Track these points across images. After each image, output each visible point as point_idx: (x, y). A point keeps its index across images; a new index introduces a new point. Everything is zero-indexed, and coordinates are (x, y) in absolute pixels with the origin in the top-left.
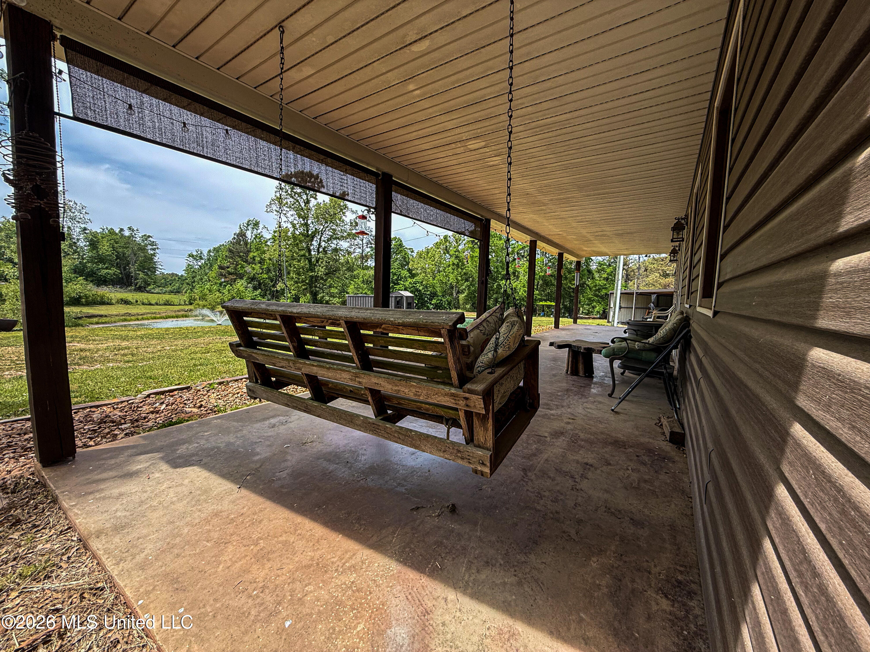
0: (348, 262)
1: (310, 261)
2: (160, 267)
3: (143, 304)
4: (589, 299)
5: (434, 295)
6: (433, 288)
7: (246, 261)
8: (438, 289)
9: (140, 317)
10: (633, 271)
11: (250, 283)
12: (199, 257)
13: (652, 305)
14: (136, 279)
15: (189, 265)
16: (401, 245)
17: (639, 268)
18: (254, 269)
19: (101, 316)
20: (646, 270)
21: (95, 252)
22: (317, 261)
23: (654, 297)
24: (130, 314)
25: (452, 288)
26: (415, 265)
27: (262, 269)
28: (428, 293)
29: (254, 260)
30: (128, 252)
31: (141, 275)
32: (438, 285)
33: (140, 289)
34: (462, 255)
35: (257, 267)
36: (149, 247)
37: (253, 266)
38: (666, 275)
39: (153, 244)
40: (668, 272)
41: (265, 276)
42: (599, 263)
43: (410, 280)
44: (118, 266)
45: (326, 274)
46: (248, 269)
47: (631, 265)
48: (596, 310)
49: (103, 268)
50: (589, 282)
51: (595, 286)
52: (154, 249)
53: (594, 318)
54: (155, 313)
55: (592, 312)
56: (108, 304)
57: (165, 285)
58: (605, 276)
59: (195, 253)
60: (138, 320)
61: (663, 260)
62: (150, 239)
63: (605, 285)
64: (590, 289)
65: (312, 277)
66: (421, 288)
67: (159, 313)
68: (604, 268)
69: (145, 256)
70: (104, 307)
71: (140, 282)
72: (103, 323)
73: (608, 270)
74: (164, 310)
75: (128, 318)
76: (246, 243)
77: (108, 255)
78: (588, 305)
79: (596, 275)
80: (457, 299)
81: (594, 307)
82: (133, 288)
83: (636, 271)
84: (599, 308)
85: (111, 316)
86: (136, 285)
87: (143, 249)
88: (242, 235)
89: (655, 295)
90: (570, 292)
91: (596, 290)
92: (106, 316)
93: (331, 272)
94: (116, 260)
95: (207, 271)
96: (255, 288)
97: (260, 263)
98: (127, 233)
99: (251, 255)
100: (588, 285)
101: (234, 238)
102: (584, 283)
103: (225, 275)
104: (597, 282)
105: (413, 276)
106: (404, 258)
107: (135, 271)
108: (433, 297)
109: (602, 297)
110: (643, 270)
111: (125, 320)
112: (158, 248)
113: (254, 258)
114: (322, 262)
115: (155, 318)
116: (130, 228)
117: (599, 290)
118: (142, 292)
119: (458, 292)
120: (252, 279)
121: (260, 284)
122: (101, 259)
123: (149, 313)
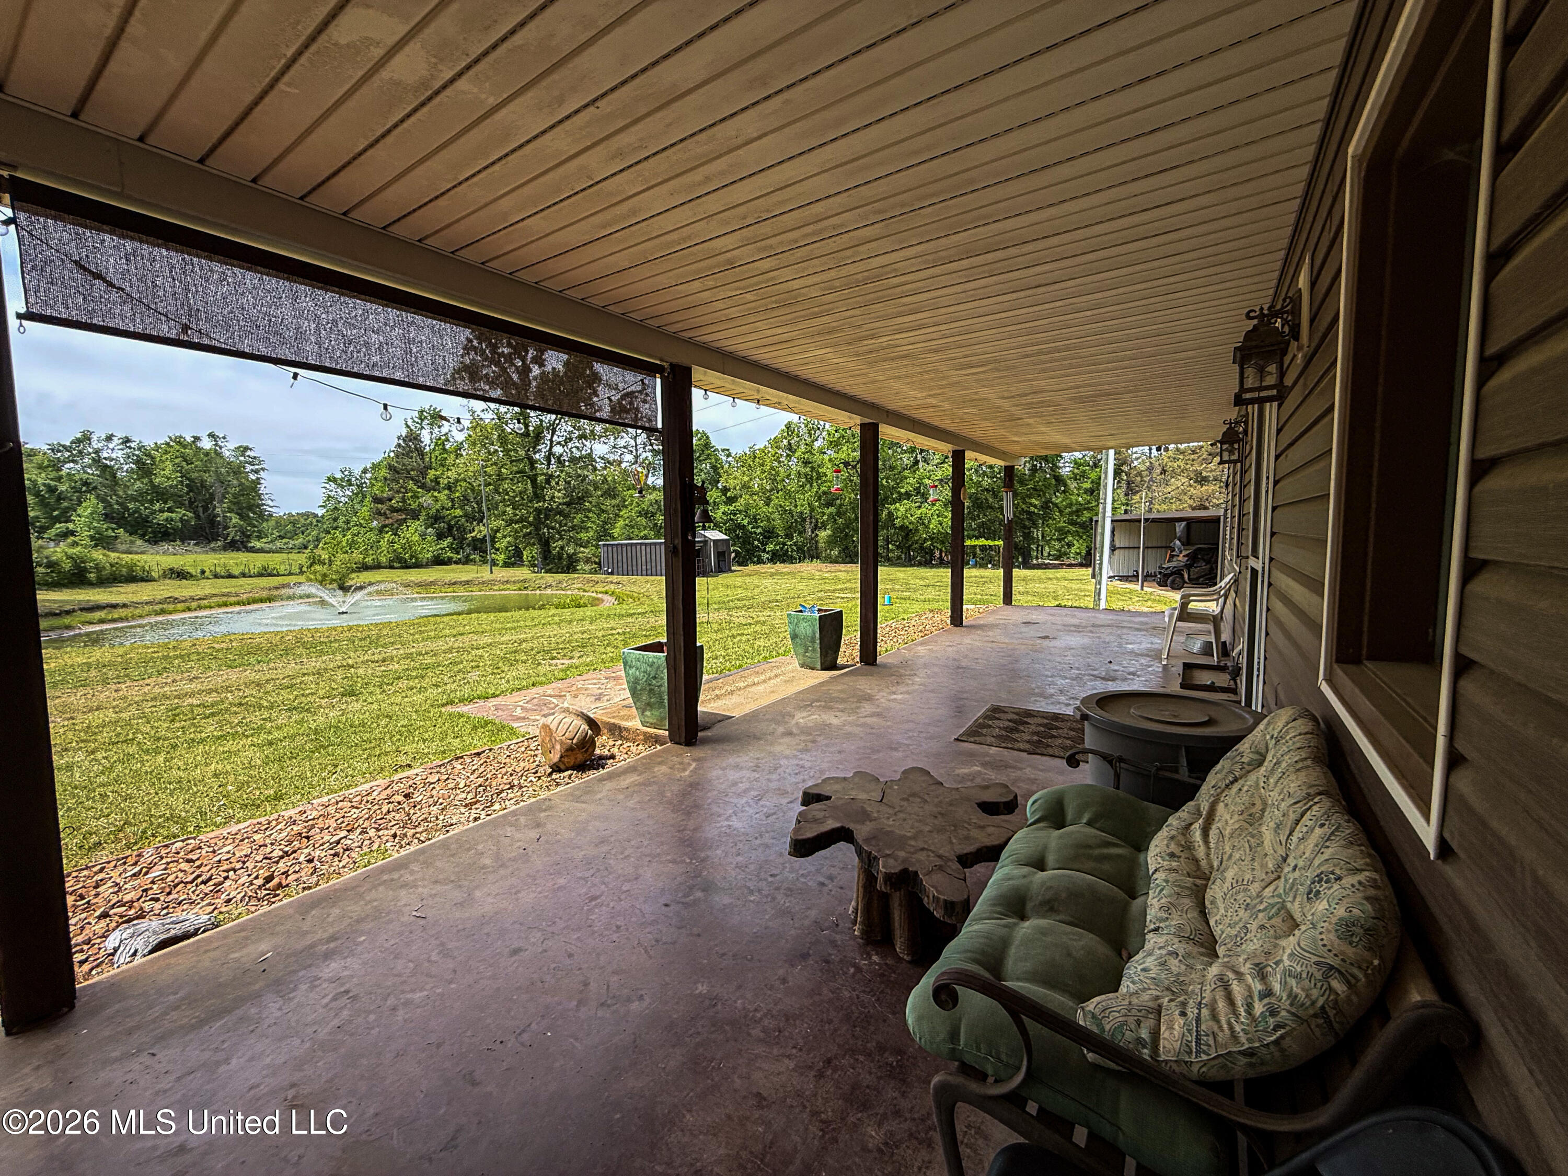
0: (605, 481)
1: (534, 481)
2: (270, 503)
3: (216, 576)
4: (1059, 530)
5: (769, 534)
6: (768, 520)
7: (423, 486)
8: (778, 523)
9: (194, 605)
10: (1139, 474)
11: (431, 526)
12: (344, 482)
13: (1178, 542)
14: (226, 527)
15: (329, 496)
16: (707, 445)
17: (1150, 469)
18: (436, 500)
19: (114, 606)
20: (1164, 472)
21: (146, 480)
22: (548, 482)
23: (1180, 527)
24: (175, 600)
25: (804, 520)
26: (733, 480)
27: (453, 500)
28: (759, 531)
29: (438, 483)
30: (209, 479)
31: (235, 520)
32: (776, 516)
33: (233, 546)
34: (818, 458)
35: (443, 496)
36: (249, 468)
37: (436, 494)
38: (1201, 480)
39: (254, 460)
40: (1204, 474)
41: (459, 512)
42: (1076, 463)
43: (723, 508)
44: (191, 506)
45: (568, 504)
46: (426, 499)
47: (1136, 463)
48: (1073, 550)
49: (162, 511)
50: (1058, 499)
51: (1070, 505)
52: (257, 472)
53: (1070, 566)
54: (228, 595)
55: (1065, 554)
56: (143, 580)
57: (294, 535)
58: (1087, 485)
59: (339, 475)
60: (189, 609)
61: (1194, 452)
62: (248, 453)
63: (1089, 502)
64: (1060, 512)
65: (538, 511)
66: (745, 522)
67: (237, 595)
68: (1084, 472)
69: (241, 484)
70: (133, 587)
71: (232, 533)
72: (114, 621)
73: (1093, 476)
74: (248, 588)
75: (171, 607)
76: (421, 454)
77: (171, 486)
78: (1059, 540)
79: (1073, 485)
80: (814, 540)
81: (1070, 545)
82: (219, 543)
83: (1144, 473)
84: (1078, 546)
85: (135, 605)
86: (226, 539)
87: (237, 471)
88: (412, 438)
89: (1184, 524)
90: (1022, 520)
91: (1071, 513)
92: (125, 606)
93: (576, 501)
94: (188, 493)
95: (357, 506)
96: (440, 536)
97: (449, 488)
98: (207, 444)
99: (432, 474)
100: (1056, 505)
101: (399, 445)
102: (1050, 501)
103: (385, 513)
104: (1073, 498)
105: (731, 501)
106: (714, 468)
107: (224, 512)
108: (769, 538)
109: (1083, 526)
110: (1159, 471)
111: (163, 612)
112: (263, 469)
113: (436, 481)
114: (557, 483)
115: (225, 605)
116: (211, 435)
117: (1078, 512)
118: (238, 550)
119: (816, 528)
120: (436, 518)
121: (450, 527)
122: (160, 494)
123: (216, 595)
